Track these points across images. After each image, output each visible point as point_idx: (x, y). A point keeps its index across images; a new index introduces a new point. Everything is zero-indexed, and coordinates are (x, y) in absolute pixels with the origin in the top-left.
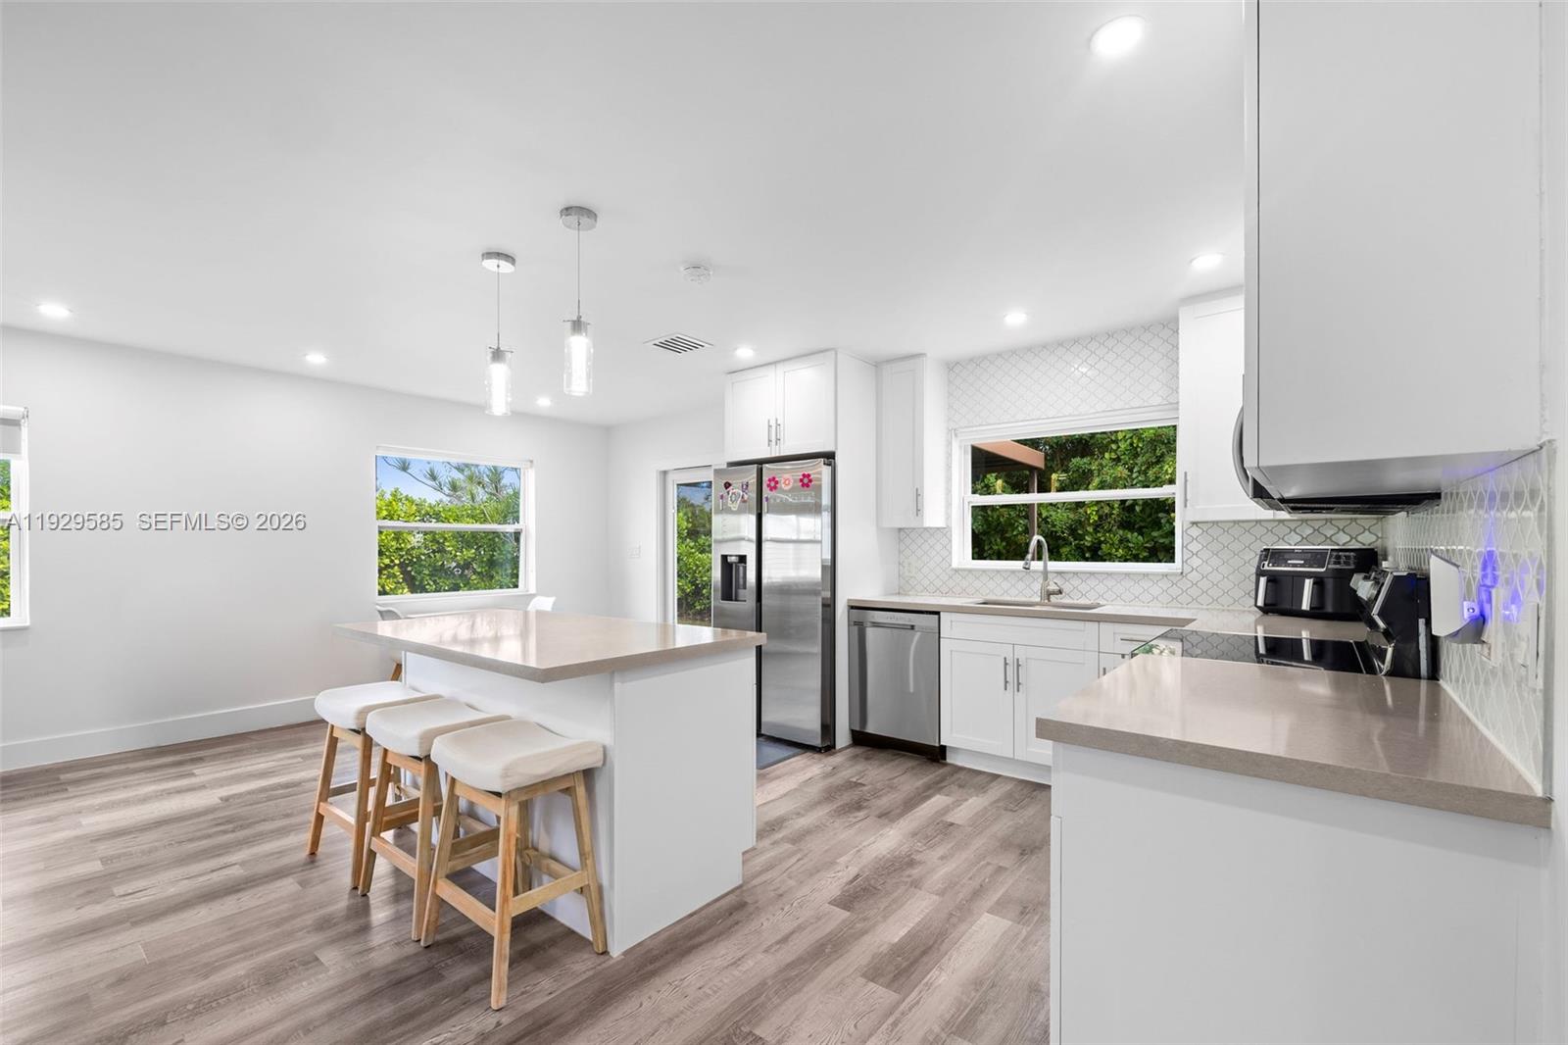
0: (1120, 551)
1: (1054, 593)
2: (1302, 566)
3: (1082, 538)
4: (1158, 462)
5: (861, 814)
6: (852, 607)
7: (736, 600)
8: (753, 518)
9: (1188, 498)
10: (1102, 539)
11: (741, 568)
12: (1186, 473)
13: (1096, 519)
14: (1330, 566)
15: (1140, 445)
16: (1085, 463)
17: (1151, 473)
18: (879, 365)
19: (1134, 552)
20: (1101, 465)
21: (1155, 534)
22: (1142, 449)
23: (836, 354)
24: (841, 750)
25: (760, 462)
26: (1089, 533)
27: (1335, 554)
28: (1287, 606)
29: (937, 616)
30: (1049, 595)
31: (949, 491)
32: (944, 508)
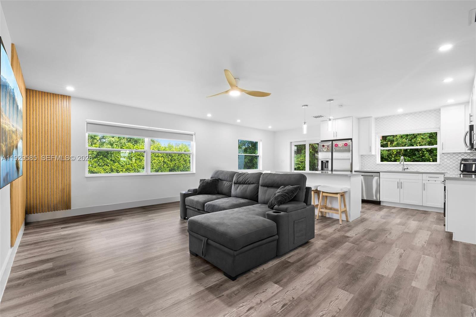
1: (406, 169)
2: (472, 162)
3: (391, 158)
8: (330, 153)
9: (443, 148)
11: (327, 164)
12: (443, 143)
13: (396, 153)
17: (413, 141)
18: (359, 119)
23: (353, 118)
25: (332, 141)
26: (393, 157)
28: (468, 170)
29: (379, 173)
30: (404, 169)
31: (376, 147)
32: (375, 150)
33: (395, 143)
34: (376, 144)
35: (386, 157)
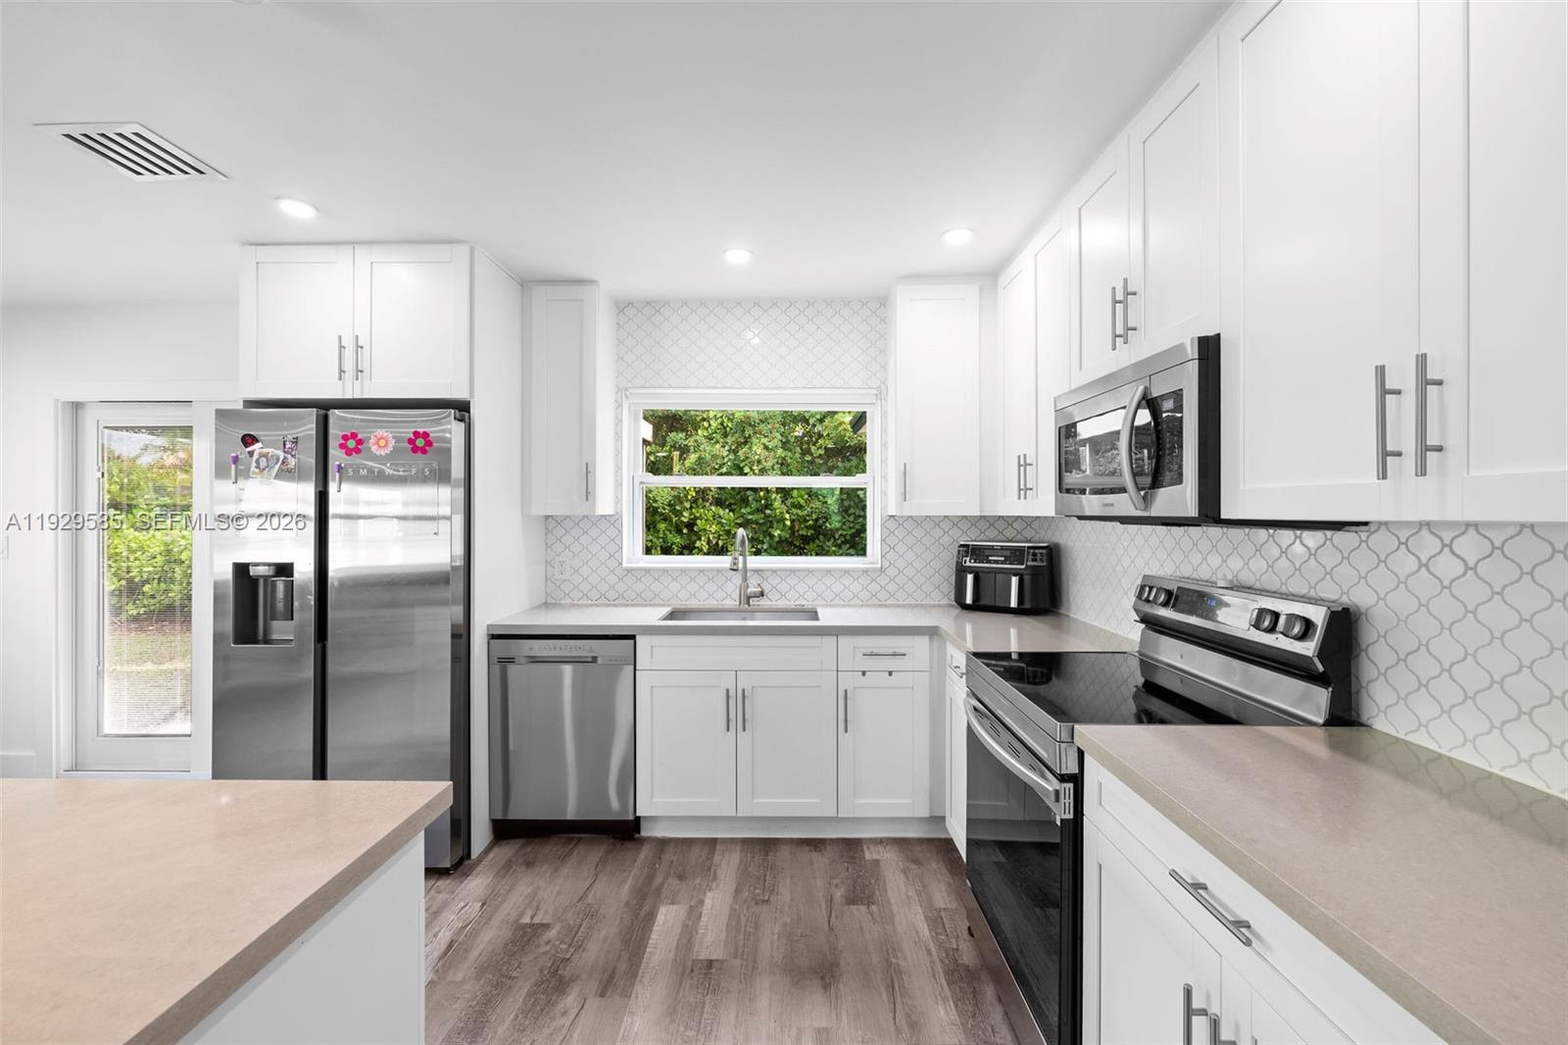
0: (714, 526)
1: (754, 596)
2: (1002, 562)
3: (679, 514)
4: (746, 443)
5: (570, 1000)
6: (494, 637)
7: (267, 641)
9: (907, 491)
10: (698, 515)
11: (281, 588)
12: (905, 466)
13: (694, 495)
14: (1029, 563)
15: (730, 425)
16: (681, 438)
18: (527, 285)
19: (726, 528)
20: (696, 441)
21: (743, 511)
22: (731, 429)
23: (471, 251)
24: (480, 860)
25: (324, 407)
27: (1032, 551)
28: (997, 603)
29: (632, 641)
30: (749, 598)
31: (618, 468)
32: (616, 488)
33: (693, 457)
34: (618, 452)
35: (664, 509)
